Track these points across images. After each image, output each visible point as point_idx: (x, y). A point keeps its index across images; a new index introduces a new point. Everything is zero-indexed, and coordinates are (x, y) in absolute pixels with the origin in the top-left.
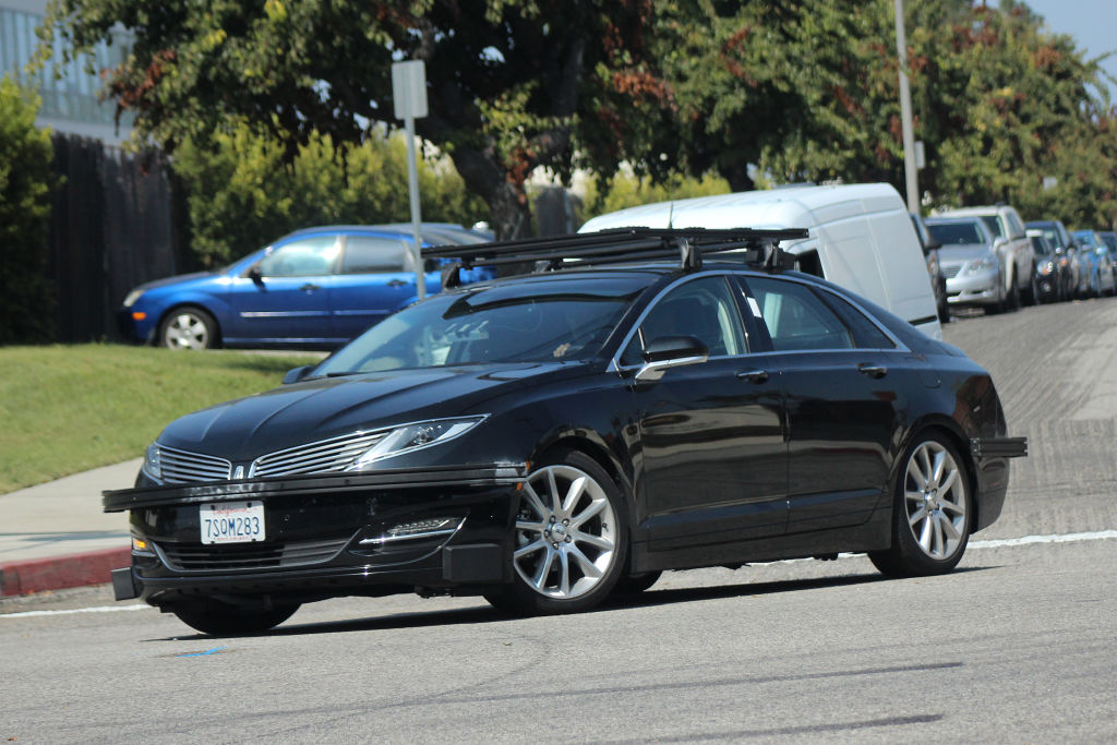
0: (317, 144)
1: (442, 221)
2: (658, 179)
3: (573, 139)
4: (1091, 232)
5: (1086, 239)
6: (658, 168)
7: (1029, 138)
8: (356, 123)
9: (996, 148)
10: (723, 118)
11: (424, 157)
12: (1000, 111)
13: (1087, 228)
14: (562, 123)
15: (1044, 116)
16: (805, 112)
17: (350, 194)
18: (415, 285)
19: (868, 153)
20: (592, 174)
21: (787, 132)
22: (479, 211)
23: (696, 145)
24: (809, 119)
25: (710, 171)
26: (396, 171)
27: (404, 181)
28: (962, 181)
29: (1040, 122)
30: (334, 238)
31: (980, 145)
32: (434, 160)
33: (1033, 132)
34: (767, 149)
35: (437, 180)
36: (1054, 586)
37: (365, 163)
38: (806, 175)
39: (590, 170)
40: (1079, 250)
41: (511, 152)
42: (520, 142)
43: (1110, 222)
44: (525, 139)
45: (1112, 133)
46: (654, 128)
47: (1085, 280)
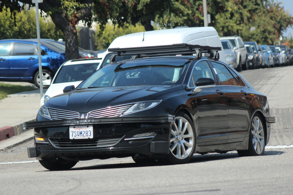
0: (6, 11)
1: (47, 38)
2: (121, 25)
3: (92, 11)
4: (266, 45)
5: (264, 48)
6: (121, 21)
7: (246, 14)
8: (19, 4)
9: (235, 17)
10: (143, 5)
11: (41, 16)
12: (236, 4)
13: (265, 44)
14: (89, 5)
15: (251, 6)
16: (171, 4)
17: (16, 28)
18: (38, 59)
19: (192, 18)
20: (98, 23)
21: (164, 10)
22: (60, 35)
23: (134, 14)
24: (172, 6)
25: (138, 23)
26: (32, 21)
27: (34, 24)
28: (223, 27)
29: (250, 8)
30: (11, 43)
31: (229, 15)
32: (45, 17)
33: (247, 12)
34: (158, 16)
35: (46, 24)
36: (251, 164)
37: (21, 18)
38: (171, 25)
39: (98, 22)
40: (262, 52)
41: (71, 15)
42: (74, 12)
43: (273, 42)
44: (76, 11)
45: (274, 12)
46: (120, 8)
47: (264, 62)
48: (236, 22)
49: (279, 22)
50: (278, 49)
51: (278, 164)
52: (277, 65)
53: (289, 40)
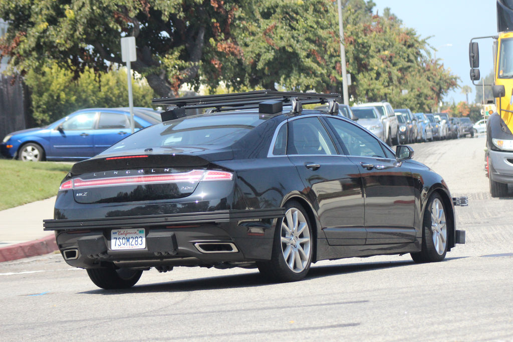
0: (88, 72)
1: (142, 106)
2: (236, 89)
3: (199, 72)
4: (422, 113)
5: (420, 117)
6: (236, 84)
7: (396, 73)
8: (105, 63)
9: (382, 77)
10: (264, 63)
11: (134, 78)
12: (384, 61)
13: (421, 112)
14: (195, 64)
15: (403, 63)
16: (300, 60)
17: (102, 94)
19: (326, 78)
20: (207, 87)
21: (292, 69)
23: (253, 74)
24: (302, 63)
25: (258, 85)
26: (122, 84)
27: (125, 89)
28: (367, 91)
29: (400, 66)
30: (95, 113)
31: (375, 75)
32: (139, 80)
33: (398, 71)
34: (284, 76)
35: (140, 88)
37: (108, 81)
38: (300, 87)
39: (206, 85)
40: (417, 122)
41: (173, 77)
42: (176, 73)
43: (431, 110)
44: (178, 71)
45: (431, 71)
46: (234, 67)
47: (420, 135)
48: (383, 84)
49: (438, 84)
50: (437, 118)
51: (441, 266)
52: (437, 139)
53: (450, 106)
